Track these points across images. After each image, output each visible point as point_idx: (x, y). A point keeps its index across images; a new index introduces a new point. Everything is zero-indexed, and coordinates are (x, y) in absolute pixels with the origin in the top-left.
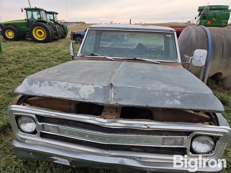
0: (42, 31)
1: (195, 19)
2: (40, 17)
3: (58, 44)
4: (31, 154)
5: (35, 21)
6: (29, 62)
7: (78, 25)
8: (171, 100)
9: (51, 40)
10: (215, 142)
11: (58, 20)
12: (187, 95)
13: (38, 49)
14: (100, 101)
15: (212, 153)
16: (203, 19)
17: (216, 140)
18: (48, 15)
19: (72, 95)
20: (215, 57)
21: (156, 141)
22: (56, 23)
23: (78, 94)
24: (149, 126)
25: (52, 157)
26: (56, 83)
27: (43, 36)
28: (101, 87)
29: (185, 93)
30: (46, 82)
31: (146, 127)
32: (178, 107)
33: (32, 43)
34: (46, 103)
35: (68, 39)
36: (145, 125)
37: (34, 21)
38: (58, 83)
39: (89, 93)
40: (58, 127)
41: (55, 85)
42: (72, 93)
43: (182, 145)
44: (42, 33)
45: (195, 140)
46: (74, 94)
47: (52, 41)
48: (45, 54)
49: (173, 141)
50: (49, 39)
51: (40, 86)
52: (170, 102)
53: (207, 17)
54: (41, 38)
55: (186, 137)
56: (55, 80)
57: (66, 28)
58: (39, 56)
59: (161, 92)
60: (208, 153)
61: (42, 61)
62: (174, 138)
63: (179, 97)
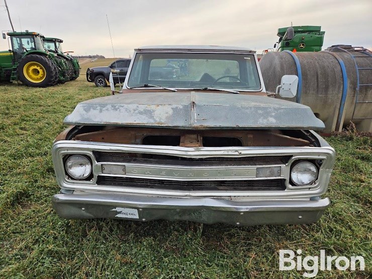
0: (38, 68)
1: (275, 47)
2: (34, 47)
3: (67, 88)
4: (83, 209)
5: (27, 53)
6: (27, 114)
7: (93, 60)
8: (265, 118)
9: (53, 83)
10: (318, 169)
11: (63, 52)
12: (282, 111)
13: (36, 96)
14: (180, 123)
15: (315, 184)
16: (285, 47)
17: (319, 166)
18: (47, 45)
19: (144, 119)
20: (308, 91)
21: (249, 173)
22: (61, 56)
23: (152, 117)
24: (240, 151)
25: (114, 210)
26: (123, 107)
27: (41, 76)
28: (181, 107)
29: (280, 109)
30: (109, 106)
31: (237, 153)
32: (274, 126)
33: (24, 88)
34: (103, 138)
35: (80, 81)
36: (236, 151)
37: (25, 53)
38: (126, 106)
39: (167, 115)
40: (124, 166)
41: (121, 108)
42: (144, 117)
43: (280, 176)
44: (38, 72)
45: (295, 167)
46: (147, 118)
47: (56, 84)
48: (49, 102)
49: (268, 171)
50: (51, 81)
51: (101, 111)
52: (264, 120)
53: (291, 44)
54: (38, 79)
55: (285, 165)
56: (121, 103)
57: (77, 63)
58: (40, 106)
59: (253, 109)
60: (311, 183)
61: (48, 112)
62: (270, 167)
63: (273, 114)
